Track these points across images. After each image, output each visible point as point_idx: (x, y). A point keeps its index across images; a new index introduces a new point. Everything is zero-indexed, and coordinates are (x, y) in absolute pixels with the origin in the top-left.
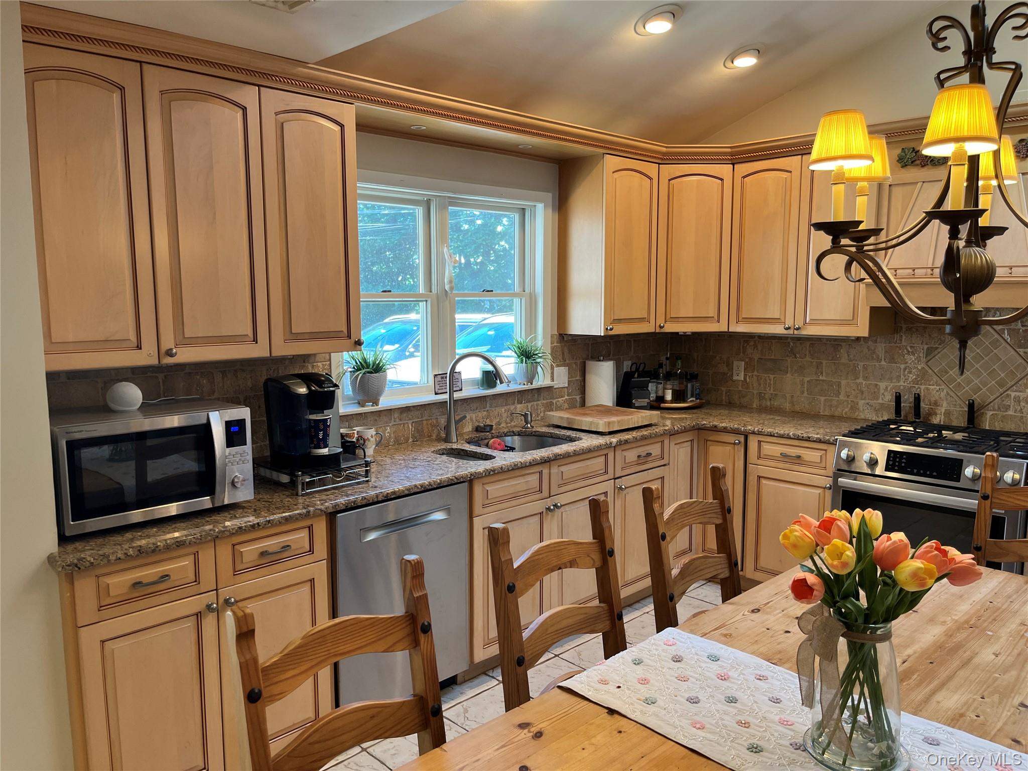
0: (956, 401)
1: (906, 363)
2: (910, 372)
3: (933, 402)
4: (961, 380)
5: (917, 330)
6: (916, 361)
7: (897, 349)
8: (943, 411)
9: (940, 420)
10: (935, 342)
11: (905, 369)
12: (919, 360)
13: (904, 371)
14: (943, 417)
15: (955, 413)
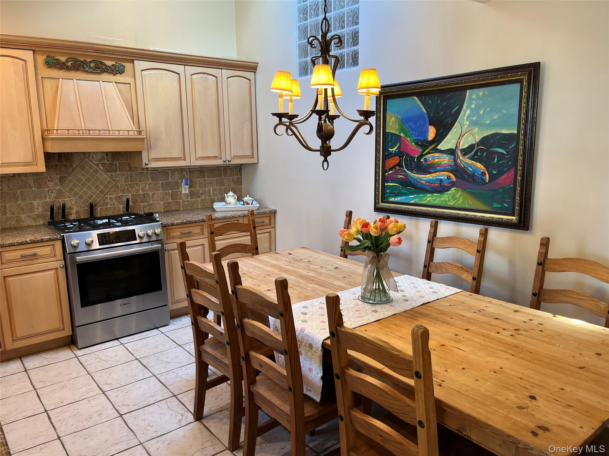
0: (81, 205)
1: (49, 187)
2: (52, 192)
3: (68, 207)
4: (82, 193)
5: (52, 167)
6: (55, 185)
7: (42, 179)
8: (75, 211)
9: (74, 217)
10: (64, 173)
11: (48, 191)
12: (56, 184)
13: (48, 192)
14: (75, 215)
15: (81, 212)
